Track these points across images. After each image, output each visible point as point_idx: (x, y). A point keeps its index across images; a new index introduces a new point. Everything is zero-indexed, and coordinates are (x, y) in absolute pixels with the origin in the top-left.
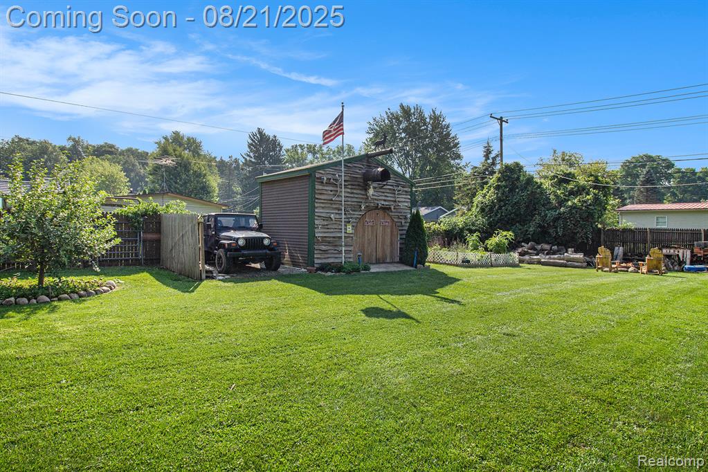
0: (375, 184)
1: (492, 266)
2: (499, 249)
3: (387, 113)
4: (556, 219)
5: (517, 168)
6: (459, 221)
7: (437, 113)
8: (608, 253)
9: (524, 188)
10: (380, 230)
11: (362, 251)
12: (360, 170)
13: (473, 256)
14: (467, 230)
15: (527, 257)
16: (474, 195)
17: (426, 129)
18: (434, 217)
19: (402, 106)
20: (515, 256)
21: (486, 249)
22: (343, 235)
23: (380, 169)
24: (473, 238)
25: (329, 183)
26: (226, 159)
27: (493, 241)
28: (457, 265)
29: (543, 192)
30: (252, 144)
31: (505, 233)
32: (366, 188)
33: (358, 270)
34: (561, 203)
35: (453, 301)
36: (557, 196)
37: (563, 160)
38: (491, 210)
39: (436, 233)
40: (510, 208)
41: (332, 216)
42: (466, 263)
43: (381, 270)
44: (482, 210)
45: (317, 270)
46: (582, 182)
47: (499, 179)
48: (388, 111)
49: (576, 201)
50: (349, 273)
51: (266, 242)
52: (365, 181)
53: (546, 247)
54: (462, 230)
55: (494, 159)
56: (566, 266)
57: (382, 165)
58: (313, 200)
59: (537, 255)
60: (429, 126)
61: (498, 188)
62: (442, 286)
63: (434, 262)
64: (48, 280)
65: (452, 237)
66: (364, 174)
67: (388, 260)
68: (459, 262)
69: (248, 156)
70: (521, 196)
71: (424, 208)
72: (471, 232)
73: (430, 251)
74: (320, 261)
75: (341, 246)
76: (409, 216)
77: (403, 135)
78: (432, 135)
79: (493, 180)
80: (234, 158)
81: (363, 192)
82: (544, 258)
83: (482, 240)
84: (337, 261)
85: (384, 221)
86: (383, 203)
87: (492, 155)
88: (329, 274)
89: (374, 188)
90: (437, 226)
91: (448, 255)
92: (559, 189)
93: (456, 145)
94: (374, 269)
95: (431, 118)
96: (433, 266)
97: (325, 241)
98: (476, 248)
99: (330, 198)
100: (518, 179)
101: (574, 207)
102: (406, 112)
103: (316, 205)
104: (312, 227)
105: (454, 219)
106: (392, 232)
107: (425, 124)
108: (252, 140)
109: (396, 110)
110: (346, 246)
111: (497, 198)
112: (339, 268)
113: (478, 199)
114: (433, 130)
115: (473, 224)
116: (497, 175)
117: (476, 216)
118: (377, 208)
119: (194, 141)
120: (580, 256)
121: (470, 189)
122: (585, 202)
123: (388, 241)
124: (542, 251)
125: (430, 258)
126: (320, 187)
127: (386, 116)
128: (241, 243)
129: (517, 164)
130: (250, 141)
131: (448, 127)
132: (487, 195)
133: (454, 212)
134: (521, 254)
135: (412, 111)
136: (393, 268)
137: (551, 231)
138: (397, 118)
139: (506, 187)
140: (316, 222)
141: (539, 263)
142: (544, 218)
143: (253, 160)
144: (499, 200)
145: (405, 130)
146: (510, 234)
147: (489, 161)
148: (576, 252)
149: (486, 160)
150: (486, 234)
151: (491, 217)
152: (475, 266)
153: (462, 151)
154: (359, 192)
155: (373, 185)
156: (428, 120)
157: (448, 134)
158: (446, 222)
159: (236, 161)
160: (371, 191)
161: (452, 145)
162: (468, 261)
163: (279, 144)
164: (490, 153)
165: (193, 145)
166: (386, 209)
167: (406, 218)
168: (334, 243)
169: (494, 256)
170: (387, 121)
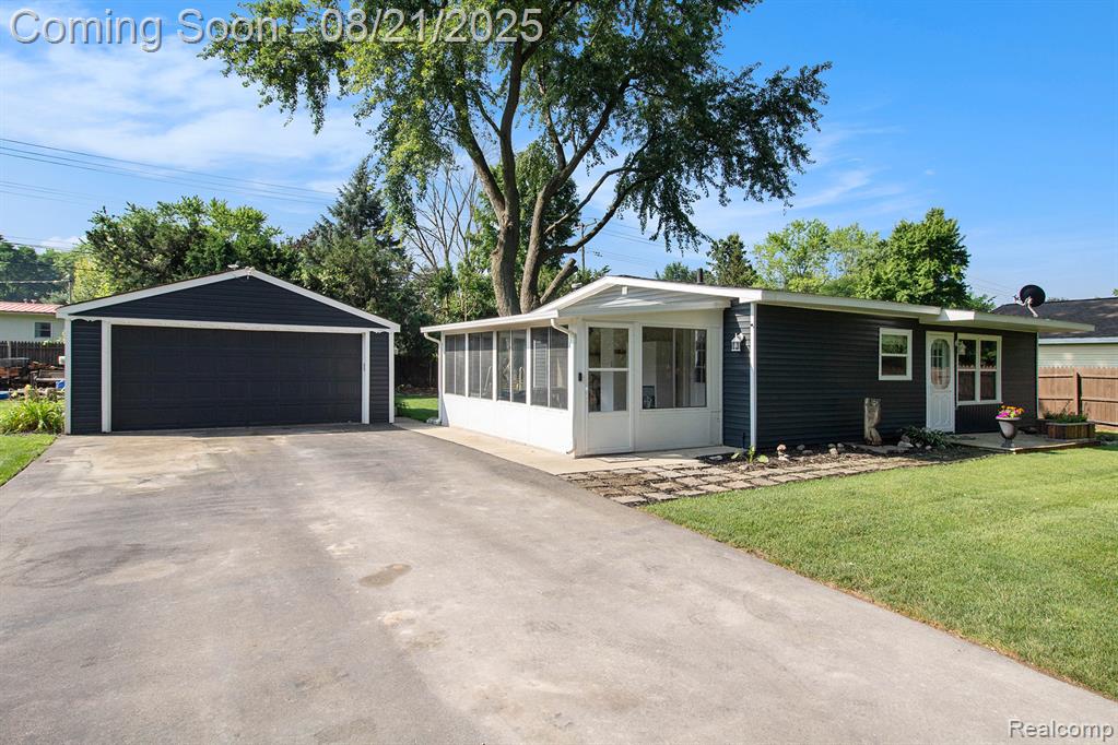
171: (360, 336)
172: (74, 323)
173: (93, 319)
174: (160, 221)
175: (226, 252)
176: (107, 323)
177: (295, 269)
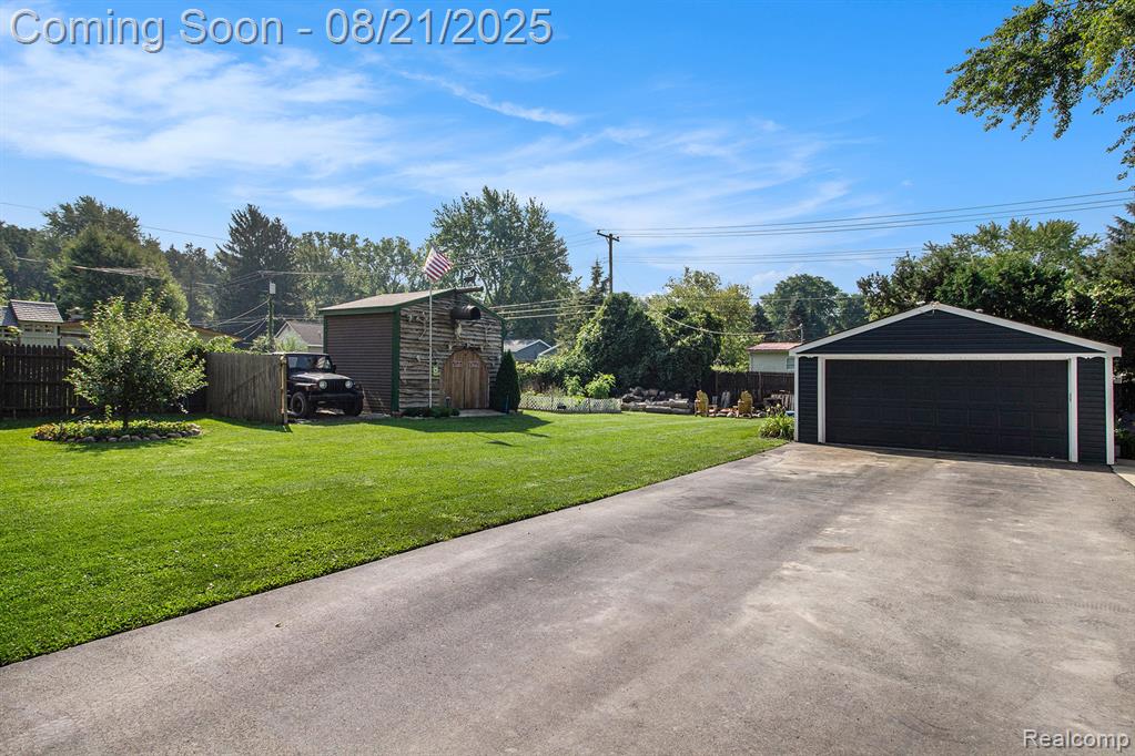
0: (464, 323)
1: (590, 412)
2: (599, 394)
3: (463, 198)
4: (665, 361)
5: (625, 300)
6: (559, 361)
7: (537, 204)
8: (705, 396)
9: (632, 325)
10: (468, 372)
11: (450, 394)
12: (448, 306)
13: (569, 401)
14: (568, 373)
15: (632, 404)
16: (578, 330)
17: (521, 226)
18: (529, 356)
19: (486, 191)
20: (618, 402)
21: (586, 395)
22: (431, 378)
23: (470, 307)
24: (571, 382)
25: (414, 321)
26: (182, 249)
27: (593, 386)
28: (552, 411)
29: (654, 329)
30: (237, 230)
31: (606, 376)
32: (453, 327)
33: (447, 415)
34: (671, 342)
35: (541, 436)
36: (667, 335)
37: (697, 281)
38: (596, 349)
39: (530, 376)
40: (616, 347)
41: (418, 357)
42: (562, 409)
43: (470, 415)
44: (587, 348)
45: (402, 415)
46: (695, 319)
47: (605, 313)
48: (465, 197)
49: (685, 341)
50: (437, 417)
51: (348, 385)
52: (454, 318)
53: (654, 392)
54: (561, 373)
55: (604, 283)
56: (670, 412)
57: (473, 302)
58: (396, 339)
59: (643, 401)
60: (526, 222)
61: (603, 322)
62: (534, 427)
63: (527, 409)
64: (134, 424)
65: (549, 381)
66: (452, 311)
67: (477, 406)
68: (555, 407)
69: (230, 248)
70: (629, 332)
71: (517, 341)
72: (572, 374)
73: (523, 396)
74: (404, 406)
75: (428, 389)
76: (500, 357)
77: (487, 233)
78: (528, 236)
79: (600, 311)
80: (195, 248)
81: (451, 331)
82: (648, 404)
83: (583, 383)
84: (422, 405)
85: (474, 363)
86: (472, 342)
87: (602, 279)
88: (417, 418)
89: (463, 326)
90: (533, 367)
91: (543, 400)
92: (670, 327)
93: (562, 252)
94: (463, 414)
95: (527, 211)
96: (525, 412)
97: (410, 384)
98: (574, 393)
99: (415, 337)
100: (626, 312)
101: (682, 348)
102: (492, 200)
103: (401, 345)
104: (396, 368)
105: (553, 359)
106: (481, 373)
107: (519, 220)
108: (237, 222)
109: (478, 195)
110: (433, 389)
111: (603, 335)
112: (427, 413)
113: (582, 335)
114: (530, 230)
115: (576, 366)
116: (604, 307)
117: (579, 356)
118: (465, 348)
119: (124, 217)
120: (684, 401)
121: (574, 321)
122: (695, 342)
123: (477, 385)
124: (649, 397)
125: (522, 404)
126: (406, 326)
127: (461, 204)
128: (322, 385)
129: (626, 295)
130: (234, 225)
131: (551, 226)
132: (591, 331)
133: (555, 350)
134: (625, 401)
135: (501, 199)
136: (482, 414)
137: (661, 374)
138: (478, 207)
139: (613, 322)
140: (401, 363)
141: (645, 410)
142: (653, 359)
143: (239, 256)
144: (605, 337)
145: (490, 226)
146: (610, 378)
147: (598, 286)
148: (683, 397)
149: (594, 285)
150: (585, 378)
151: (596, 357)
152: (573, 412)
153: (571, 260)
154: (446, 330)
155: (462, 323)
156: (524, 213)
157: (551, 237)
158: (542, 363)
159: (200, 252)
160: (459, 330)
161: (557, 251)
162: (565, 407)
163: (285, 232)
164: (600, 275)
165: (123, 224)
166: (475, 350)
167: (496, 359)
168: (420, 386)
169: (593, 402)
170: (463, 211)
171: (1066, 363)
172: (800, 359)
173: (812, 356)
174: (956, 255)
175: (974, 282)
176: (822, 358)
177: (1057, 288)
